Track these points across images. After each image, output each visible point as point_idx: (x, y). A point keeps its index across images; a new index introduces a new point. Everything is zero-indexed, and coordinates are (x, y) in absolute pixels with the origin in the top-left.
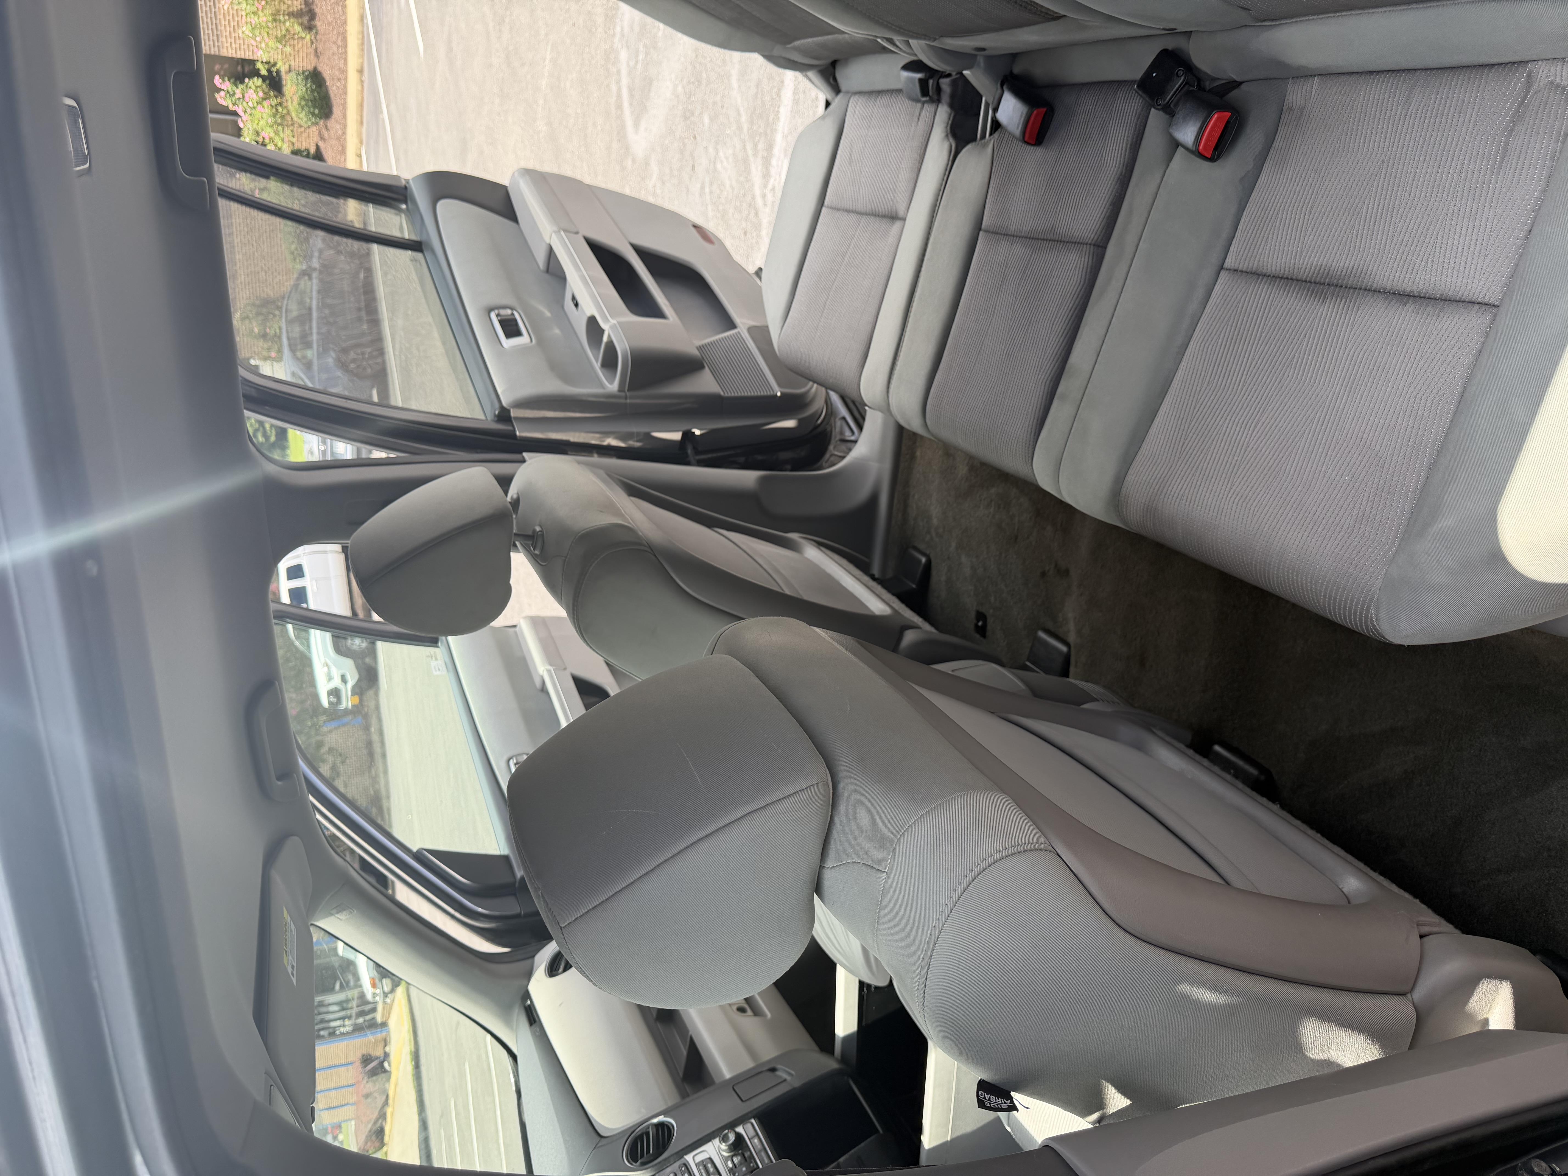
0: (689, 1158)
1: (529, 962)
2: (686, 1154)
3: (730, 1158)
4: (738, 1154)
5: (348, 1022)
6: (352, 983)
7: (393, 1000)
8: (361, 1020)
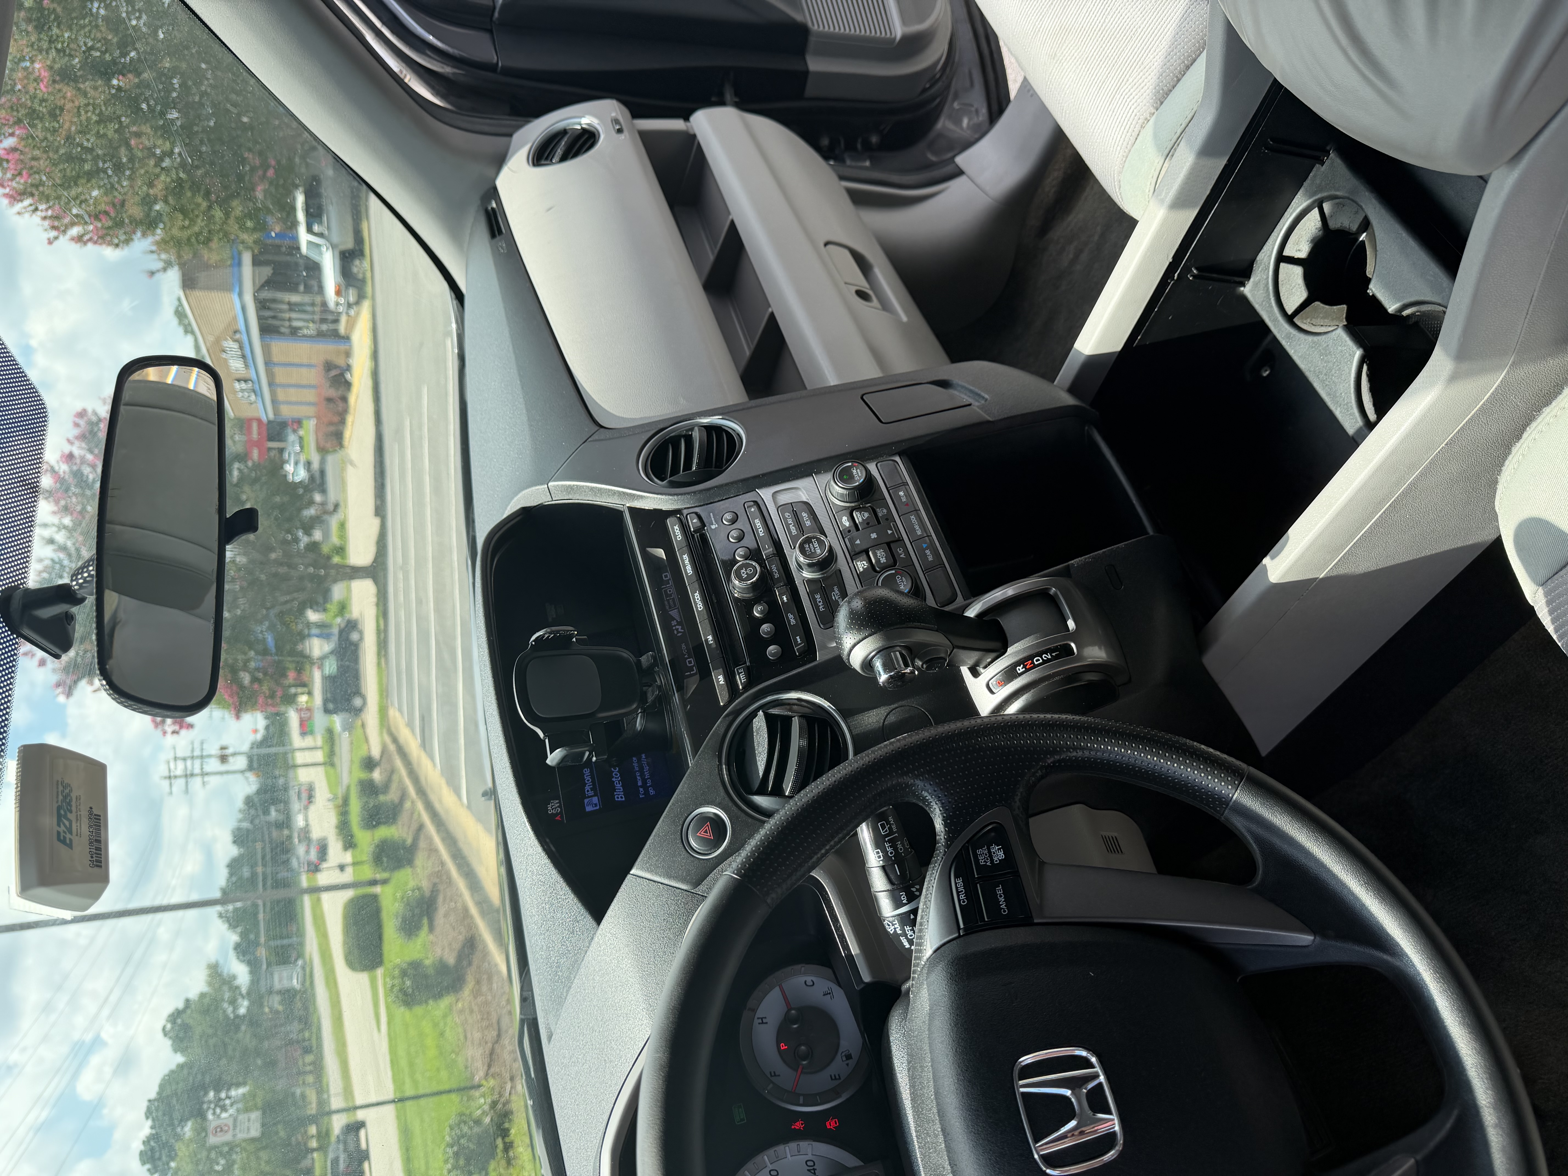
0: (766, 494)
1: (503, 140)
2: (761, 487)
3: (847, 512)
4: (864, 509)
5: (311, 325)
6: (316, 288)
7: (358, 314)
8: (324, 327)
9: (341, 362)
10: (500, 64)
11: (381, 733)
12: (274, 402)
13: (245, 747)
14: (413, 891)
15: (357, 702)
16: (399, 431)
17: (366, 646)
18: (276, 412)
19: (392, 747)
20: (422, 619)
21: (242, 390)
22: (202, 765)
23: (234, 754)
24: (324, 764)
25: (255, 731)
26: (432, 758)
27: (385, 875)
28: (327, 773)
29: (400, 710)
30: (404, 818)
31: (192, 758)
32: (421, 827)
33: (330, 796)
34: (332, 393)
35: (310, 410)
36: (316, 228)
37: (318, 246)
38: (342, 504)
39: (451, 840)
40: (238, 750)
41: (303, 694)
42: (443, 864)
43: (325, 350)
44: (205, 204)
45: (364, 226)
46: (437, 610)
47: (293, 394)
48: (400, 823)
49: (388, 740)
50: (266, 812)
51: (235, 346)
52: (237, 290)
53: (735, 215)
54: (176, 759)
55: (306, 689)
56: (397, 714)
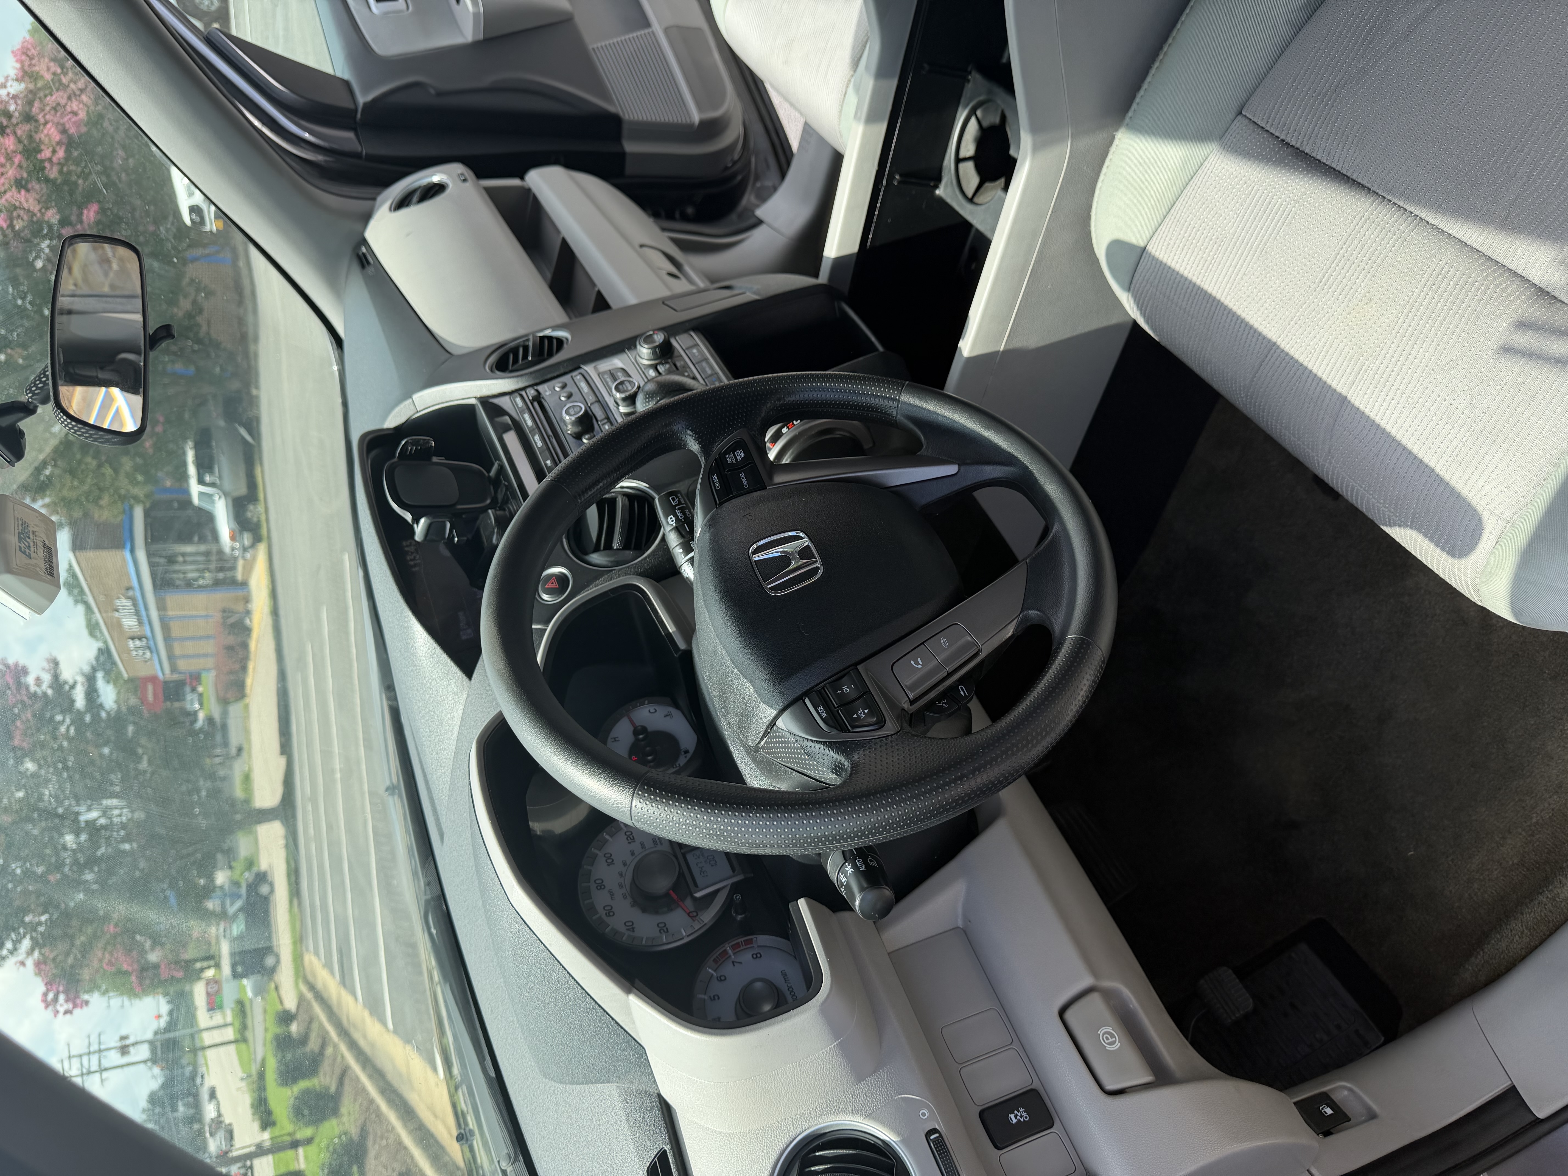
0: (589, 369)
2: (585, 364)
3: (653, 367)
4: (665, 363)
5: (207, 575)
6: (210, 538)
7: (254, 558)
8: (221, 575)
9: (240, 608)
10: (364, 152)
11: (297, 984)
12: (171, 657)
13: (149, 1035)
14: (340, 1137)
15: (270, 961)
16: (301, 660)
17: (277, 899)
18: (174, 669)
19: (309, 995)
20: (334, 845)
21: (136, 648)
22: (100, 1061)
23: (135, 1044)
24: (235, 1041)
25: (159, 1017)
26: (353, 993)
27: (308, 1132)
28: (239, 1052)
29: (317, 953)
30: (325, 1067)
31: (89, 1053)
32: (345, 1071)
33: (244, 1075)
34: (231, 640)
35: (210, 662)
36: (207, 478)
37: (210, 496)
38: (245, 746)
39: (378, 1074)
40: (139, 1039)
41: (209, 967)
42: (371, 1101)
43: (221, 597)
44: (94, 463)
45: (258, 471)
46: (349, 831)
47: (190, 647)
48: (321, 1073)
49: (304, 989)
50: (174, 1109)
51: (128, 603)
52: (128, 546)
53: (565, 233)
54: (70, 1057)
55: (212, 963)
56: (314, 959)
